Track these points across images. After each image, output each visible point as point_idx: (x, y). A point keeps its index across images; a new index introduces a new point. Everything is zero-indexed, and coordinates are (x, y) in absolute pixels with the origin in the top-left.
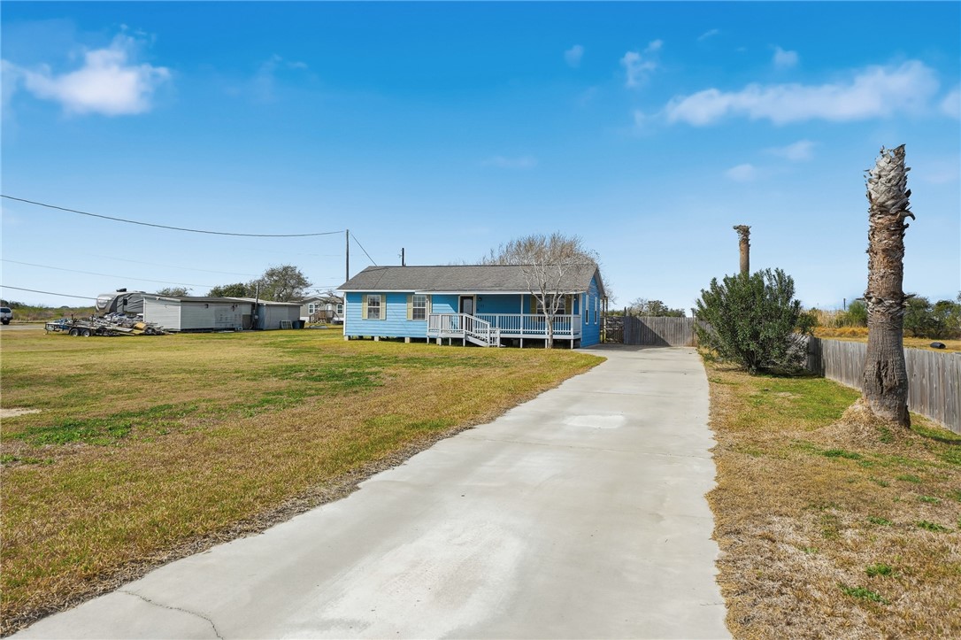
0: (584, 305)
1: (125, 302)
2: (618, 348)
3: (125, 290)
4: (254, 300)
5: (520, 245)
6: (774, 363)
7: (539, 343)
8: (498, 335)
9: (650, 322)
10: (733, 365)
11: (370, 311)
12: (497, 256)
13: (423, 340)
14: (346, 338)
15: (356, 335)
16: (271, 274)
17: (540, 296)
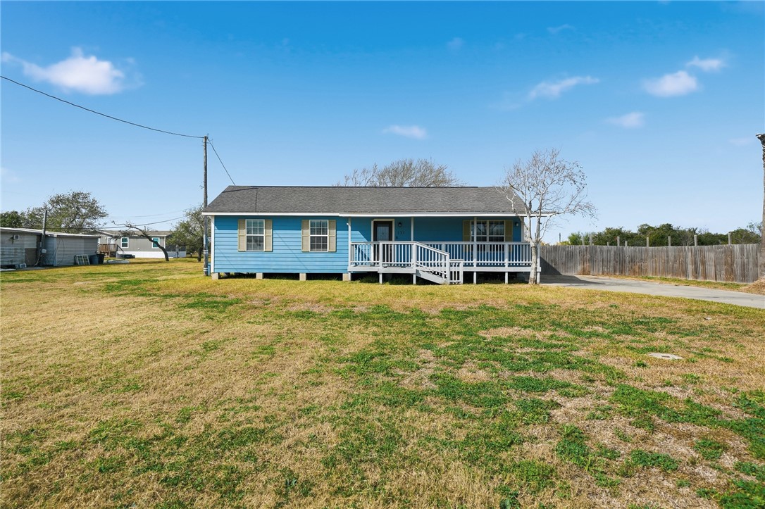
4: (41, 231)
11: (249, 240)
14: (215, 277)
16: (57, 201)
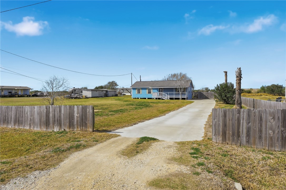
0: (189, 90)
1: (75, 91)
2: (197, 100)
3: (75, 88)
4: (106, 90)
5: (172, 75)
6: (230, 102)
7: (178, 99)
8: (169, 97)
9: (204, 93)
10: (222, 102)
11: (138, 92)
12: (166, 78)
13: (151, 98)
14: (132, 98)
15: (134, 97)
16: (109, 83)
17: (179, 88)
